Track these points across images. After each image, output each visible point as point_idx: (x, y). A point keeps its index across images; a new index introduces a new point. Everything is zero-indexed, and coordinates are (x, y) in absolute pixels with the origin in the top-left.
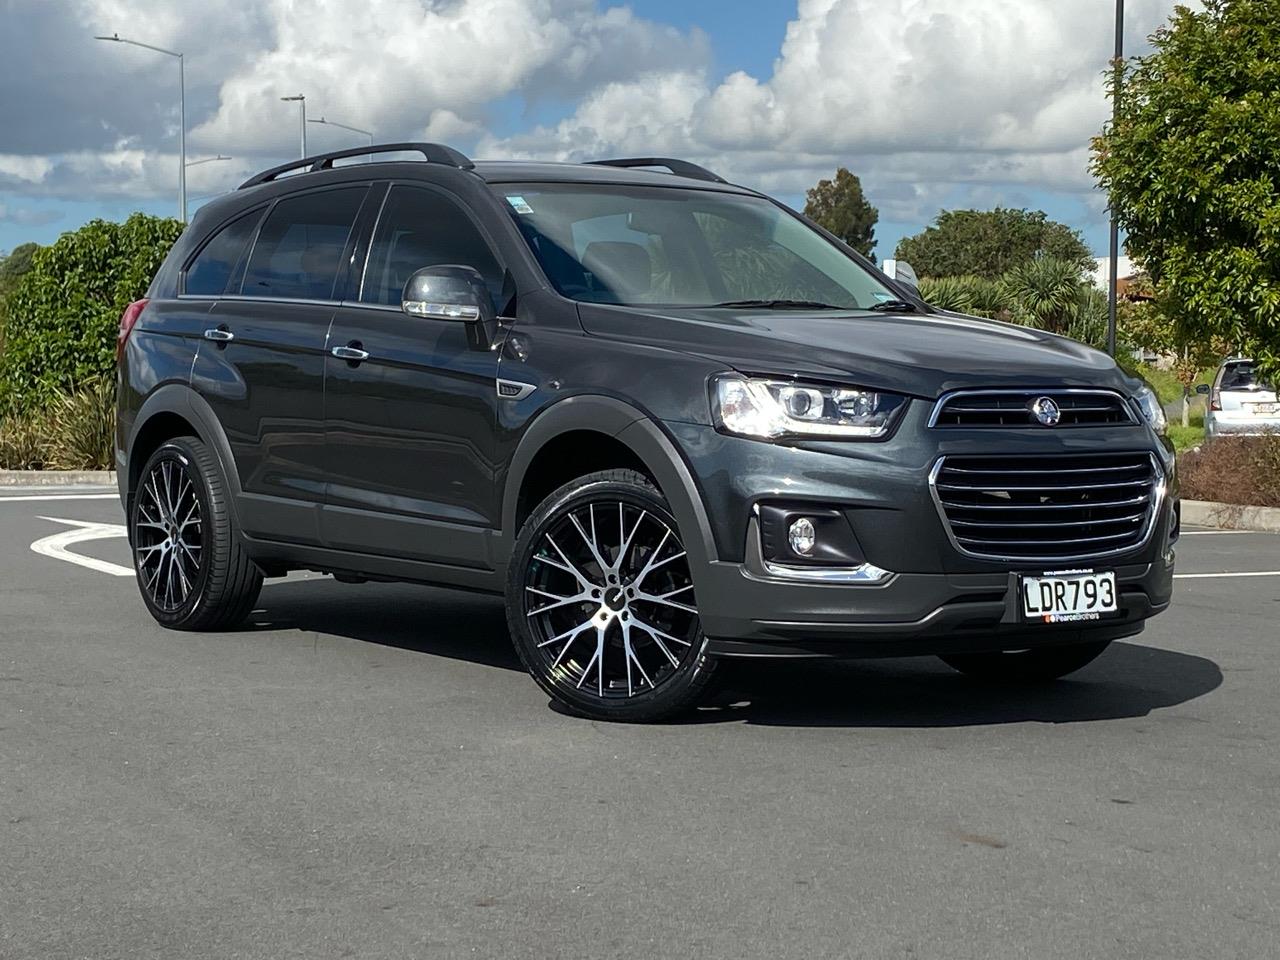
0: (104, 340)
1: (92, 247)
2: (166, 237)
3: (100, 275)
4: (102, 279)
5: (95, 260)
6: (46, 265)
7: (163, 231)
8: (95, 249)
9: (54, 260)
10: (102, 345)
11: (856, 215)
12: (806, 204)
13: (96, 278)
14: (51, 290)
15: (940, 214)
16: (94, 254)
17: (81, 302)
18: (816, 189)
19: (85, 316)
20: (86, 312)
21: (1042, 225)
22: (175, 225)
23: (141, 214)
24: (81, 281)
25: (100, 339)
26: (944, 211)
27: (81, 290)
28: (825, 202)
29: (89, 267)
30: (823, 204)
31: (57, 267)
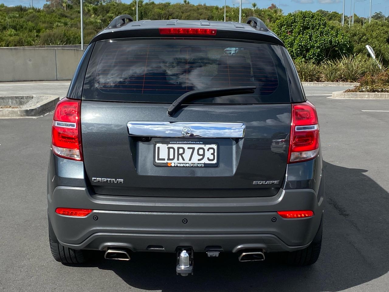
0: (289, 45)
1: (288, 21)
2: (309, 17)
3: (290, 28)
4: (291, 29)
5: (289, 24)
6: (277, 25)
7: (308, 15)
8: (289, 21)
9: (279, 24)
10: (288, 47)
13: (289, 29)
14: (278, 32)
16: (289, 22)
17: (285, 35)
19: (285, 39)
20: (286, 38)
22: (311, 14)
23: (301, 11)
24: (285, 29)
25: (288, 45)
27: (285, 32)
29: (288, 26)
31: (280, 26)
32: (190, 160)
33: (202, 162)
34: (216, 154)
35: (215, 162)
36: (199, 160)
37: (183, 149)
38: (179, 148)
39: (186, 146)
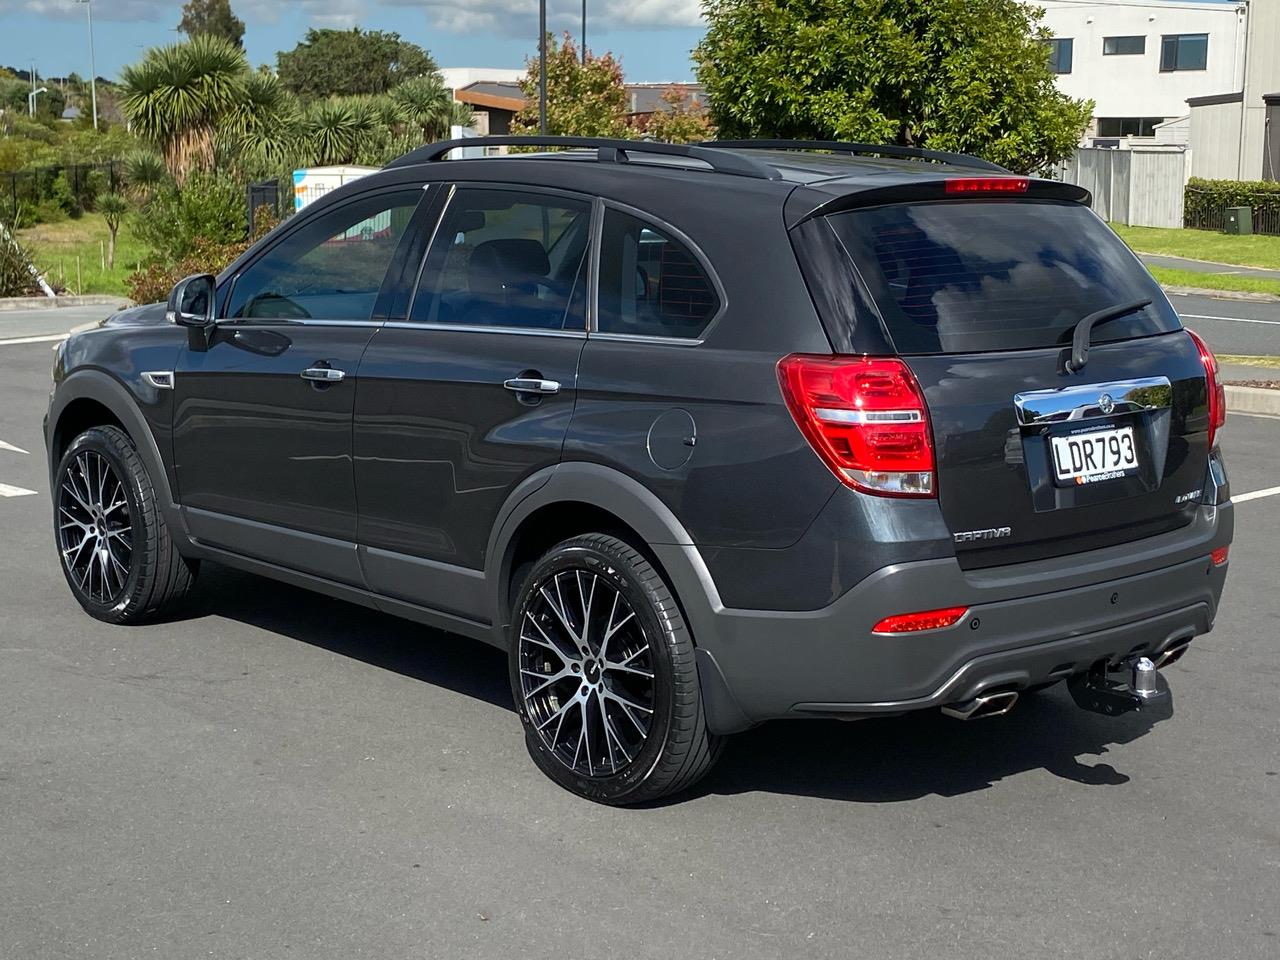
11: (225, 27)
12: (182, 17)
15: (308, 32)
18: (190, 4)
21: (397, 44)
26: (311, 29)
28: (199, 16)
30: (196, 18)
32: (1104, 467)
33: (1119, 467)
34: (1133, 447)
35: (1135, 464)
36: (1116, 463)
37: (1089, 442)
38: (1085, 442)
39: (1092, 437)
